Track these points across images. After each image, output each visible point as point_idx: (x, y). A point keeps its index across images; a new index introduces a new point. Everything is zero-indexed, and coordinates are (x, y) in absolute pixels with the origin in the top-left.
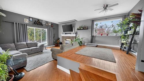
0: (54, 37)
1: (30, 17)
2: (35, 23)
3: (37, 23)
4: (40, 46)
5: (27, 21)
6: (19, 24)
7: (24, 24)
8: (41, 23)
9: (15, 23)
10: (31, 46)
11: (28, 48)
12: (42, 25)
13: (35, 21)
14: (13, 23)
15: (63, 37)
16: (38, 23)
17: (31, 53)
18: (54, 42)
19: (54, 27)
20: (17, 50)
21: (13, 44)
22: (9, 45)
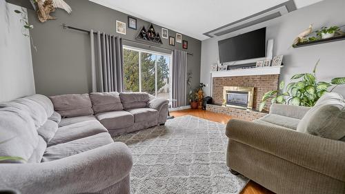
0: (188, 81)
1: (129, 17)
2: (141, 35)
3: (147, 36)
4: (158, 108)
5: (121, 29)
6: (102, 35)
7: (116, 38)
8: (158, 35)
9: (94, 33)
10: (133, 105)
11: (124, 110)
12: (160, 41)
13: (144, 29)
14: (89, 33)
15: (218, 79)
16: (149, 34)
17: (134, 128)
18: (188, 96)
19: (190, 47)
20: (95, 114)
21: (87, 95)
22: (74, 98)
